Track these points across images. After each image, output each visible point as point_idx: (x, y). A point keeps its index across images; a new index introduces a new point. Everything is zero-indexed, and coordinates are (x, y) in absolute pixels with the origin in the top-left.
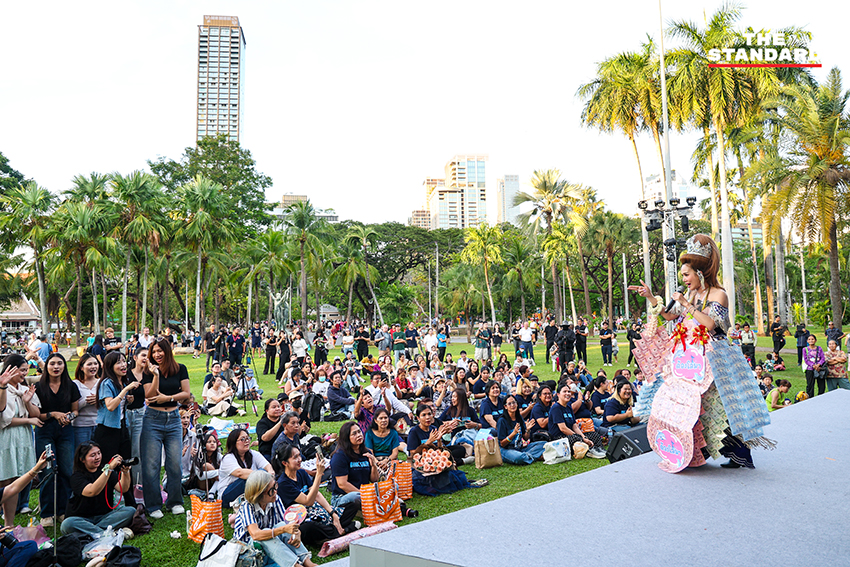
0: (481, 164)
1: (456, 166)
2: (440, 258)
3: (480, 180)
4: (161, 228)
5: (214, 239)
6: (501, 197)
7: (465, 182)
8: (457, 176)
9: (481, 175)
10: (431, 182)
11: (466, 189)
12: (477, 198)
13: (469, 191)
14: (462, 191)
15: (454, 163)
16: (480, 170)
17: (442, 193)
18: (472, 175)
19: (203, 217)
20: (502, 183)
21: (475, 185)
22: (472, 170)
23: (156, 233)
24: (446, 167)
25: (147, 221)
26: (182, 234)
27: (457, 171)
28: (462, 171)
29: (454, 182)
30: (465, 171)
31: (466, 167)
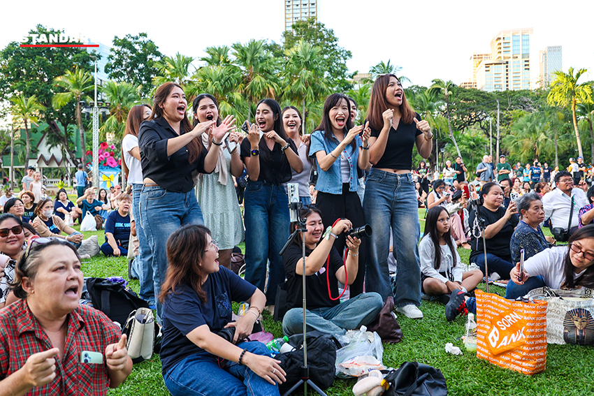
0: (525, 38)
1: (501, 41)
2: (501, 115)
3: (525, 52)
4: (275, 85)
5: (316, 94)
6: (544, 67)
7: (510, 55)
8: (502, 50)
9: (525, 47)
10: (478, 57)
11: (511, 61)
12: (522, 68)
13: (514, 62)
14: (507, 63)
15: (499, 39)
16: (525, 43)
17: (487, 65)
18: (516, 48)
19: (306, 74)
20: (545, 54)
21: (520, 57)
22: (516, 43)
23: (271, 89)
24: (492, 42)
25: (263, 80)
26: (289, 91)
27: (502, 46)
28: (507, 45)
29: (499, 55)
30: (511, 45)
31: (511, 41)
